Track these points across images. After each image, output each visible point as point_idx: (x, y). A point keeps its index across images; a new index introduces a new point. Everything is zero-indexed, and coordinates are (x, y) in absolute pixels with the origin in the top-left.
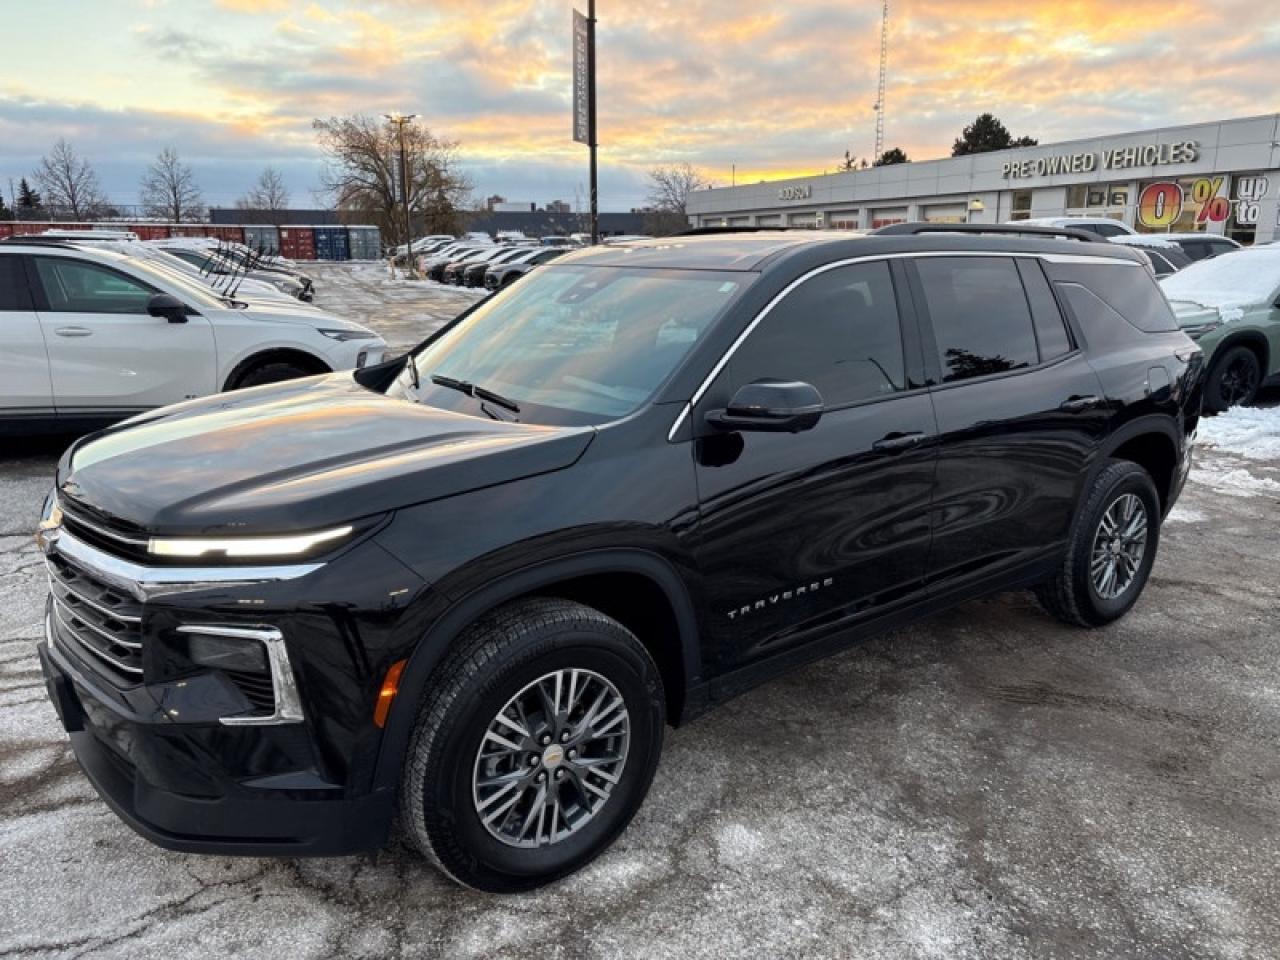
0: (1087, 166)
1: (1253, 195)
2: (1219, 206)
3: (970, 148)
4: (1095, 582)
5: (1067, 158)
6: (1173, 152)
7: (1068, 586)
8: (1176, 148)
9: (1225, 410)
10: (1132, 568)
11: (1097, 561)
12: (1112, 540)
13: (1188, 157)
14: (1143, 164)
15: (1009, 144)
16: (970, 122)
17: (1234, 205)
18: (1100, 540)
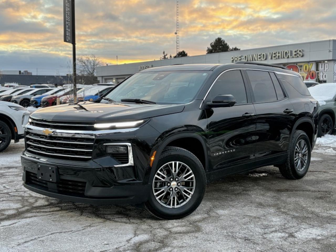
0: (263, 58)
1: (324, 69)
2: (313, 74)
3: (213, 51)
4: (296, 165)
5: (255, 55)
6: (294, 53)
7: (289, 165)
8: (295, 52)
9: (324, 136)
10: (305, 163)
11: (296, 158)
12: (299, 153)
13: (300, 55)
14: (284, 58)
15: (229, 50)
16: (213, 41)
17: (318, 73)
18: (296, 153)
